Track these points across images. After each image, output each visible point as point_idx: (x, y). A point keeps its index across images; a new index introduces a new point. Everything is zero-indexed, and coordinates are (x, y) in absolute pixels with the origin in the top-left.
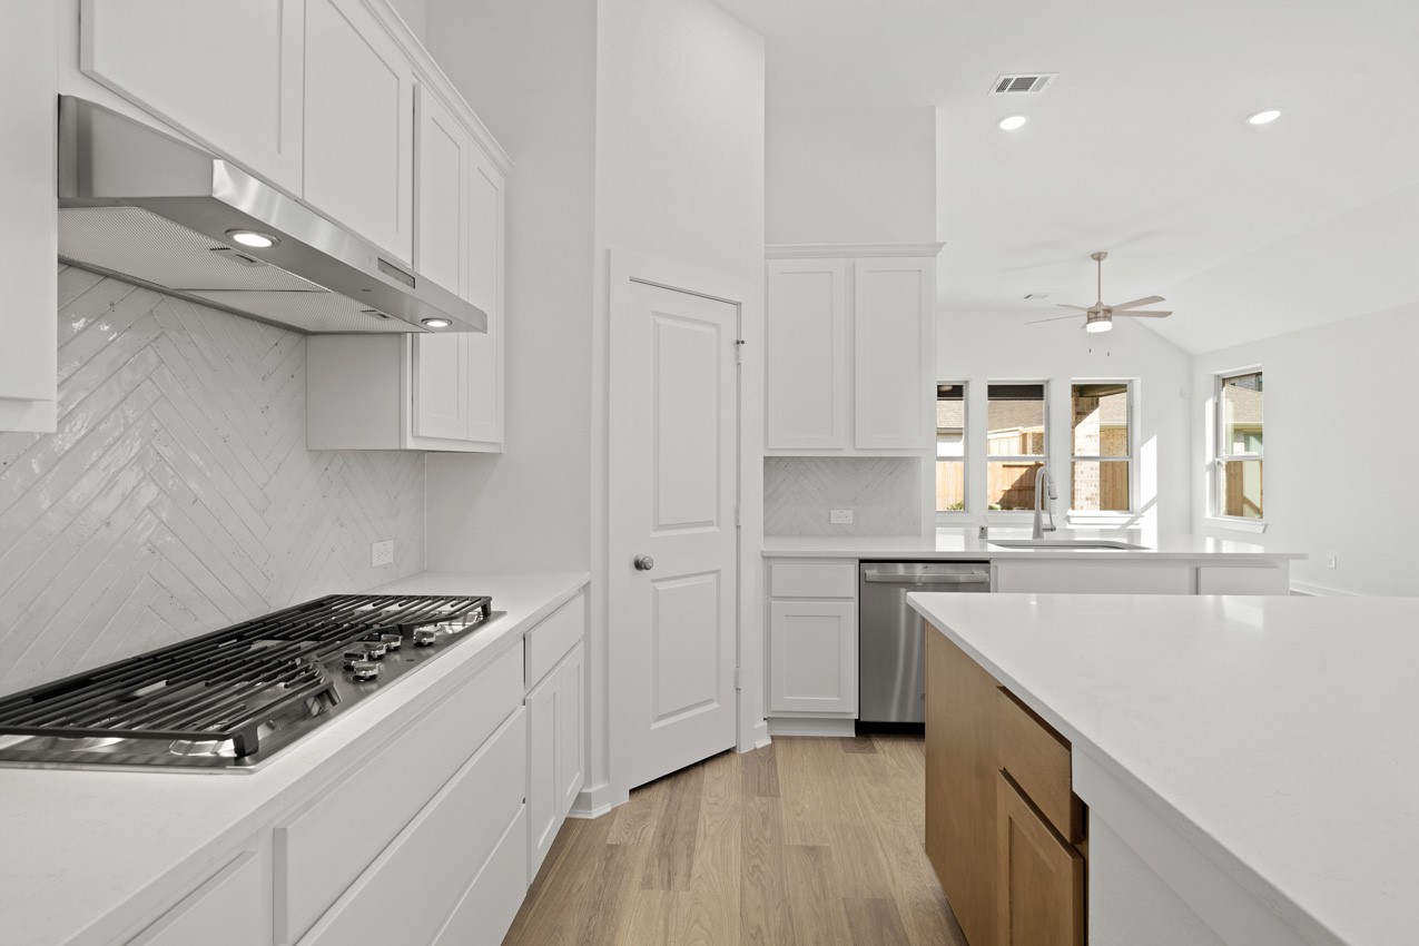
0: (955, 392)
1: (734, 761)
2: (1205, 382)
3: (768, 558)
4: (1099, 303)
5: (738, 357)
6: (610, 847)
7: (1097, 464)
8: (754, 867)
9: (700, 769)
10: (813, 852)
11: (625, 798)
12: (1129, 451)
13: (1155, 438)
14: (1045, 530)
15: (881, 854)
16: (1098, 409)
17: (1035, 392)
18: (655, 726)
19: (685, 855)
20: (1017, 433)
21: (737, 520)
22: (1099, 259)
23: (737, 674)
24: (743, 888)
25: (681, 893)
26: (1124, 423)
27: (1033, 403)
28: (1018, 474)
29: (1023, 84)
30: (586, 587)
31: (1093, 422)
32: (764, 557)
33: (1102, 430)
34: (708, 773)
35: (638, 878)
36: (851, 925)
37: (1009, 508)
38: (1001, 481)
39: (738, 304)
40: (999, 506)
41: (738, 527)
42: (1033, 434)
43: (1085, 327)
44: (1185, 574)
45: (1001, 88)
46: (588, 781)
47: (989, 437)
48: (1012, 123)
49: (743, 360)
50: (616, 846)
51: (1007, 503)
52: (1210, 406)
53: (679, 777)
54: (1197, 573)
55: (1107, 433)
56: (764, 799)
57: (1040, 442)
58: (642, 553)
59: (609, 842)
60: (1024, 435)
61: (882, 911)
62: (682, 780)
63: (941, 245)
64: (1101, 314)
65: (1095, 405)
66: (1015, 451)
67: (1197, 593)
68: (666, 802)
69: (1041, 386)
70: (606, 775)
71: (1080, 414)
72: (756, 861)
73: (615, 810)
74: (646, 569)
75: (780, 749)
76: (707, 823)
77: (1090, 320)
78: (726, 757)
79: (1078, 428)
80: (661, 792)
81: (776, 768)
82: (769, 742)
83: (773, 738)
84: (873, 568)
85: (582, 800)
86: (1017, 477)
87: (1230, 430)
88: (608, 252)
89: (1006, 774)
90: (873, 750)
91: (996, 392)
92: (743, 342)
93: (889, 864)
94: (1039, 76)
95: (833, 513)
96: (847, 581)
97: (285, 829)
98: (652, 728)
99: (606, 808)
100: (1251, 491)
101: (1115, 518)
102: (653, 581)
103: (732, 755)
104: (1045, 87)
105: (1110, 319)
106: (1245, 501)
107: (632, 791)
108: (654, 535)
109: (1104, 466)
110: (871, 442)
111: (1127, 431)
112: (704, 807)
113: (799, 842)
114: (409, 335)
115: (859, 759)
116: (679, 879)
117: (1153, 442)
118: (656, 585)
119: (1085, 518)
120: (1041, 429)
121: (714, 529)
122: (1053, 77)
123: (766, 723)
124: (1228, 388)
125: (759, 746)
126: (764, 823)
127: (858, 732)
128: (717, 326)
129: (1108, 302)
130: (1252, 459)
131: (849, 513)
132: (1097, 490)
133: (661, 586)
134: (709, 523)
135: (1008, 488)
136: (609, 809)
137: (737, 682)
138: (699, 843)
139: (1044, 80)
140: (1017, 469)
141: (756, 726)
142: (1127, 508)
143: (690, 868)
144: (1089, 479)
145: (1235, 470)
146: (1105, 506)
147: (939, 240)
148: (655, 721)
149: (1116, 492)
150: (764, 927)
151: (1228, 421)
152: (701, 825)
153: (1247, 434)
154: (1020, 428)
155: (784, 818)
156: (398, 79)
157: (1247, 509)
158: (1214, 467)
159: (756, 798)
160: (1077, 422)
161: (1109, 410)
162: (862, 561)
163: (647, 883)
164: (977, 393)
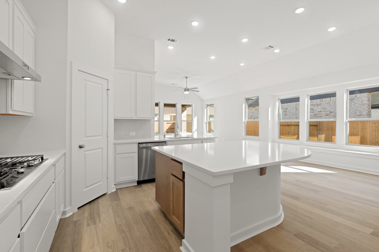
0: (157, 105)
1: (107, 196)
2: (205, 106)
3: (115, 144)
4: (186, 88)
5: (108, 93)
6: (75, 221)
7: (186, 122)
8: (117, 214)
9: (97, 199)
10: (131, 208)
11: (77, 210)
12: (192, 120)
13: (196, 117)
14: (177, 135)
15: (146, 205)
16: (186, 111)
17: (174, 106)
18: (85, 190)
19: (98, 217)
20: (169, 115)
21: (107, 135)
22: (186, 78)
23: (107, 174)
24: (115, 219)
25: (99, 224)
26: (191, 114)
27: (173, 108)
28: (170, 125)
29: (173, 41)
30: (65, 154)
31: (185, 113)
32: (114, 144)
33: (187, 115)
34: (100, 200)
35: (85, 224)
36: (141, 218)
37: (168, 133)
38: (166, 127)
39: (108, 80)
40: (166, 133)
41: (108, 136)
42: (173, 116)
43: (184, 92)
44: (200, 141)
45: (169, 40)
46: (65, 207)
47: (164, 116)
48: (171, 48)
49: (109, 94)
50: (76, 221)
51: (167, 132)
52: (206, 110)
53: (92, 203)
54: (202, 141)
55: (188, 116)
56: (116, 202)
57: (175, 117)
58: (81, 144)
59: (74, 220)
60: (171, 116)
61: (147, 214)
62: (93, 203)
63: (156, 72)
64: (187, 90)
65: (185, 109)
66: (169, 119)
67: (202, 143)
68: (89, 208)
69: (175, 105)
70: (71, 204)
71: (183, 111)
72: (117, 213)
73: (74, 214)
74: (83, 148)
75: (119, 192)
76: (102, 209)
77: (185, 91)
78: (104, 196)
79: (182, 114)
80: (88, 206)
81: (118, 195)
82: (116, 190)
83: (116, 189)
84: (141, 145)
85: (64, 213)
86: (170, 126)
87: (209, 116)
88: (71, 62)
89: (172, 174)
90: (142, 187)
91: (166, 105)
92: (109, 90)
93: (148, 206)
94: (176, 40)
95: (131, 133)
96: (135, 148)
97: (22, 201)
98: (84, 191)
99: (71, 214)
100: (212, 128)
101: (189, 134)
102: (84, 151)
103: (105, 195)
104: (177, 42)
105: (188, 91)
106: (211, 129)
107: (78, 208)
108: (85, 139)
109: (187, 123)
110: (140, 116)
111: (192, 115)
112: (100, 206)
113: (127, 207)
114: (10, 80)
115: (139, 189)
116: (97, 222)
117: (196, 118)
118: (85, 152)
119: (184, 134)
120: (175, 114)
121: (101, 137)
122: (178, 41)
123: (115, 186)
124: (209, 107)
125: (113, 192)
126: (118, 206)
127: (138, 184)
128: (102, 85)
129: (188, 87)
130: (212, 121)
131: (134, 133)
132: (186, 128)
133: (86, 153)
134: (100, 136)
135: (167, 128)
136: (72, 214)
137: (107, 176)
138: (101, 214)
139: (177, 41)
140: (170, 124)
141: (112, 187)
142: (192, 132)
143: (100, 219)
144: (184, 125)
145: (210, 123)
146: (187, 131)
147: (155, 71)
148: (85, 189)
149: (189, 129)
150: (121, 224)
151: (209, 114)
152: (101, 210)
153: (211, 116)
154: (170, 114)
155: (122, 204)
156: (9, 4)
157: (212, 131)
158: (206, 123)
159: (114, 202)
160: (182, 113)
161: (188, 111)
162: (139, 143)
163: (88, 225)
164: (162, 105)
